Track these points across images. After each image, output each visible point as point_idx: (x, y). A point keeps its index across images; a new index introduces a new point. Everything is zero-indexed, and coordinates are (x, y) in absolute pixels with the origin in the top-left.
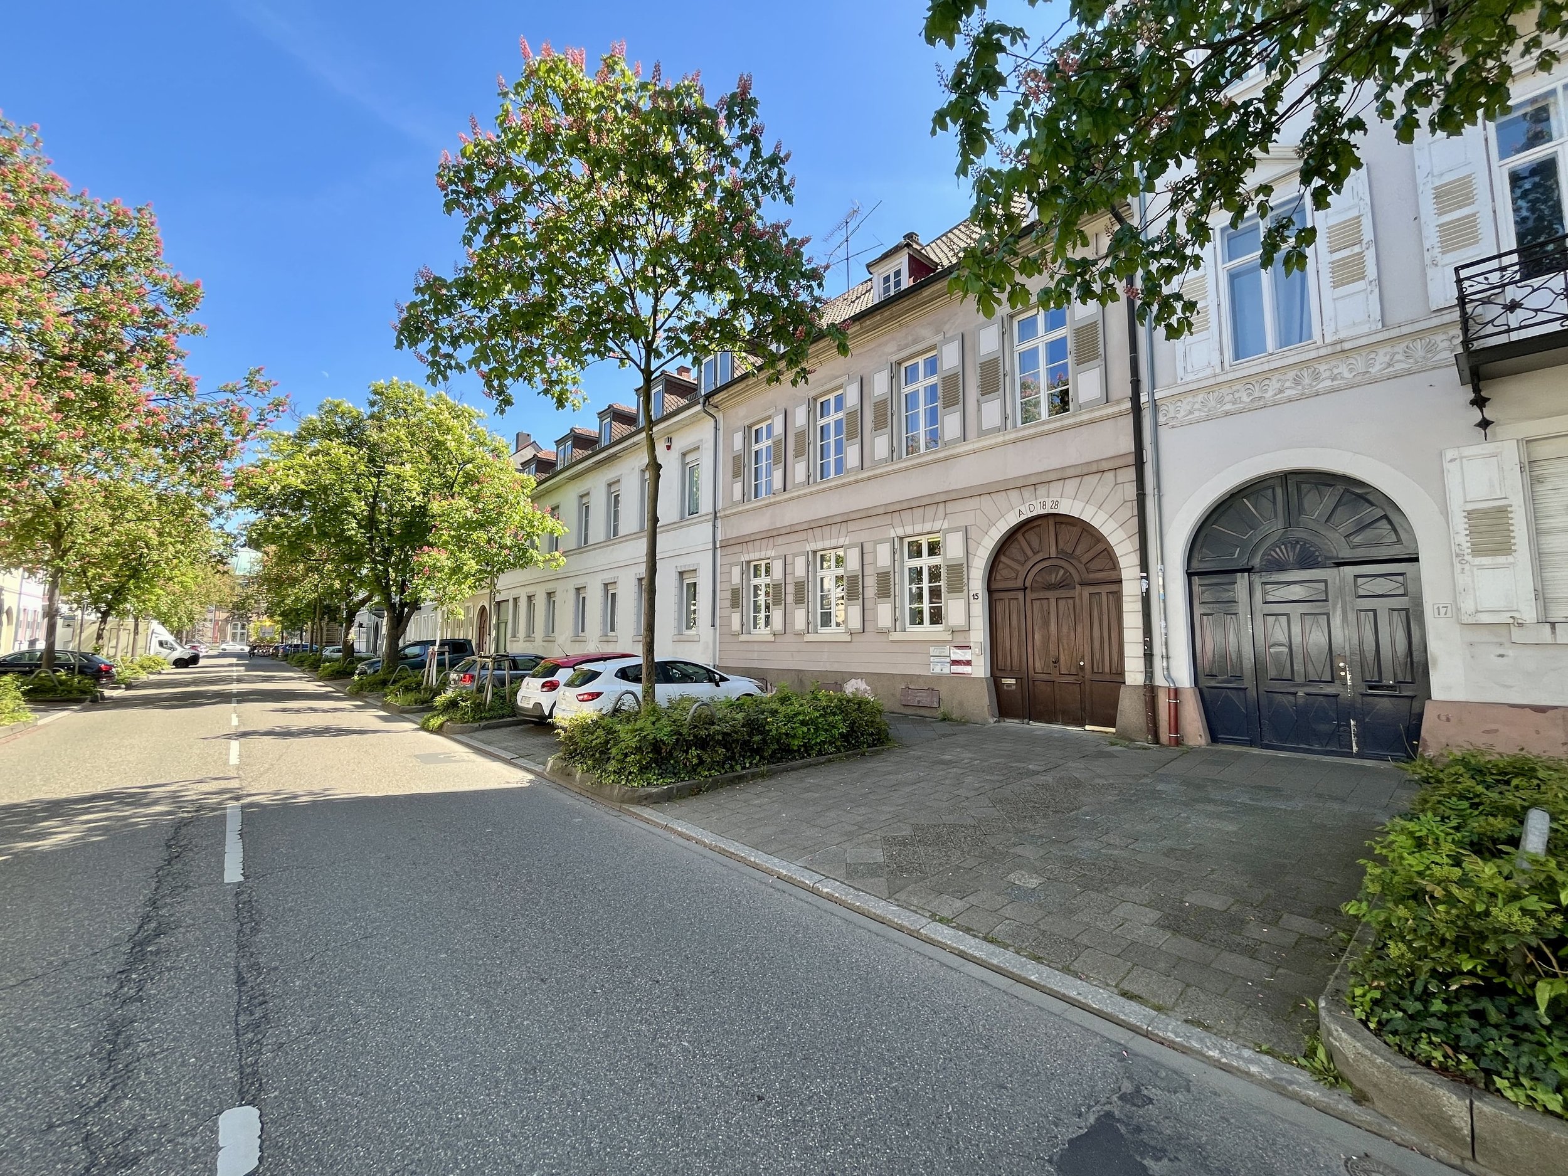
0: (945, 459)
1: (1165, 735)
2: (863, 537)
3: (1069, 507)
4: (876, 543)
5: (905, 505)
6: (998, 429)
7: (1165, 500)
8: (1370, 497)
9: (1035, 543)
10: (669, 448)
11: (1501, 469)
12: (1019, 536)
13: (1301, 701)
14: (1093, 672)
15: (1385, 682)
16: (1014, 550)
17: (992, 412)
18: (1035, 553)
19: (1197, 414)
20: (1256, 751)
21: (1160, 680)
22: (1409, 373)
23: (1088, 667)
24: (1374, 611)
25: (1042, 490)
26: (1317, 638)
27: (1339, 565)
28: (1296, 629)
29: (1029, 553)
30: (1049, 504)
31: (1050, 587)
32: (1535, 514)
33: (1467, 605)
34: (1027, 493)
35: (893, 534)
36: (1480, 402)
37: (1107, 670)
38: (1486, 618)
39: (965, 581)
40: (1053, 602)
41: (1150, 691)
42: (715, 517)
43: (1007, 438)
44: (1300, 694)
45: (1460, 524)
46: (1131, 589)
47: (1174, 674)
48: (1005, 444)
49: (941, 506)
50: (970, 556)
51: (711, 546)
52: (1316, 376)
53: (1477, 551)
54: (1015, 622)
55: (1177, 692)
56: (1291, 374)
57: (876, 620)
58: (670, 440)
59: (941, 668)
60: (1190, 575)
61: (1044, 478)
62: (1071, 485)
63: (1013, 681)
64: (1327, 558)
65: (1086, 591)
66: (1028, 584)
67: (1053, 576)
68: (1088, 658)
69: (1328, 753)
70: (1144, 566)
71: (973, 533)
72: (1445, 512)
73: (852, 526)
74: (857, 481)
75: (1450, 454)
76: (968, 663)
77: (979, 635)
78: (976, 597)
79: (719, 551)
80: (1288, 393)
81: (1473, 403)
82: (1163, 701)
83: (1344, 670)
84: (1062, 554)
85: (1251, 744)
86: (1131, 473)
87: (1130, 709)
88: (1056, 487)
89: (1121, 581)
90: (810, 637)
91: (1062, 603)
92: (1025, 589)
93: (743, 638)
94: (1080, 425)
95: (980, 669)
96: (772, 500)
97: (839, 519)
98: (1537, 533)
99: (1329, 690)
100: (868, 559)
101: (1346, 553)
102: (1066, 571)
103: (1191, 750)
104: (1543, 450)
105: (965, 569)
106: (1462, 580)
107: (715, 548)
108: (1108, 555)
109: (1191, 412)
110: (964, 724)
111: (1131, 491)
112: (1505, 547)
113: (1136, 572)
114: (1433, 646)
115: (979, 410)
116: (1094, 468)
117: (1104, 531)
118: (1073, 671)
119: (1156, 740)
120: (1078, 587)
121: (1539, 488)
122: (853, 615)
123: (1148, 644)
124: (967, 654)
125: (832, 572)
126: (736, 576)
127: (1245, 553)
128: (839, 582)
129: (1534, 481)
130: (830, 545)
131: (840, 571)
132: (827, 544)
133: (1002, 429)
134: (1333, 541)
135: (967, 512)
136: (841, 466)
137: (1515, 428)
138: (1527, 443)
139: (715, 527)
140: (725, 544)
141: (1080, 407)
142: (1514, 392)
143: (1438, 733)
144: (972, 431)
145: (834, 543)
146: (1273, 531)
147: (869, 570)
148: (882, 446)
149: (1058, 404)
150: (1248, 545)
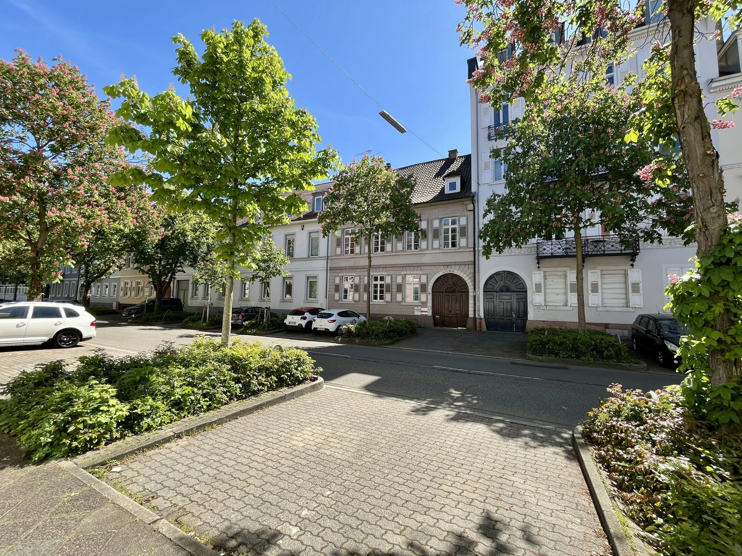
0: (421, 254)
1: (478, 329)
2: (391, 273)
3: (456, 272)
4: (397, 275)
5: (408, 265)
7: (480, 273)
8: (519, 278)
9: (447, 280)
10: (302, 229)
11: (541, 276)
12: (442, 278)
13: (505, 321)
14: (461, 314)
15: (520, 317)
16: (441, 282)
17: (436, 244)
18: (447, 283)
20: (496, 332)
21: (477, 316)
22: (527, 254)
23: (459, 313)
24: (519, 302)
25: (449, 267)
26: (509, 306)
27: (513, 292)
28: (505, 305)
29: (445, 283)
30: (451, 271)
31: (450, 292)
32: (545, 285)
33: (534, 302)
34: (445, 267)
35: (403, 273)
36: (538, 263)
37: (464, 314)
38: (537, 304)
39: (427, 289)
40: (450, 296)
41: (475, 318)
42: (328, 259)
43: (441, 251)
44: (505, 319)
45: (534, 286)
46: (471, 294)
47: (480, 315)
48: (440, 253)
49: (420, 267)
50: (428, 283)
51: (325, 269)
52: (511, 251)
53: (537, 292)
54: (439, 302)
55: (481, 319)
57: (396, 299)
58: (304, 226)
59: (417, 313)
60: (484, 292)
61: (450, 264)
62: (457, 267)
63: (439, 317)
64: (511, 290)
65: (459, 294)
67: (451, 289)
68: (459, 311)
69: (510, 331)
70: (475, 289)
71: (429, 276)
72: (532, 283)
73: (387, 269)
74: (390, 255)
75: (533, 272)
76: (426, 312)
77: (430, 304)
78: (429, 293)
79: (329, 271)
82: (478, 321)
83: (513, 314)
84: (454, 284)
85: (496, 330)
86: (472, 266)
87: (470, 323)
88: (453, 267)
89: (469, 292)
91: (453, 297)
92: (443, 292)
94: (460, 252)
95: (430, 314)
96: (355, 256)
97: (383, 266)
98: (545, 289)
99: (510, 318)
100: (394, 280)
101: (515, 290)
102: (454, 289)
103: (484, 332)
104: (547, 274)
105: (427, 286)
106: (534, 297)
107: (327, 270)
108: (465, 285)
110: (426, 328)
111: (472, 271)
112: (540, 291)
113: (473, 290)
114: (529, 309)
115: (433, 242)
116: (464, 263)
117: (465, 279)
118: (455, 314)
119: (476, 330)
120: (457, 293)
122: (388, 296)
123: (475, 308)
124: (426, 309)
125: (379, 282)
126: (337, 281)
127: (496, 288)
128: (382, 286)
129: (545, 279)
130: (379, 274)
131: (382, 282)
132: (378, 273)
133: (439, 249)
134: (512, 287)
135: (427, 270)
136: (383, 249)
137: (543, 269)
138: (545, 272)
139: (327, 262)
140: (332, 269)
141: (460, 248)
142: (543, 262)
143: (529, 327)
144: (430, 248)
145: (381, 273)
146: (501, 284)
147: (394, 283)
148: (400, 246)
149: (454, 245)
150: (496, 286)
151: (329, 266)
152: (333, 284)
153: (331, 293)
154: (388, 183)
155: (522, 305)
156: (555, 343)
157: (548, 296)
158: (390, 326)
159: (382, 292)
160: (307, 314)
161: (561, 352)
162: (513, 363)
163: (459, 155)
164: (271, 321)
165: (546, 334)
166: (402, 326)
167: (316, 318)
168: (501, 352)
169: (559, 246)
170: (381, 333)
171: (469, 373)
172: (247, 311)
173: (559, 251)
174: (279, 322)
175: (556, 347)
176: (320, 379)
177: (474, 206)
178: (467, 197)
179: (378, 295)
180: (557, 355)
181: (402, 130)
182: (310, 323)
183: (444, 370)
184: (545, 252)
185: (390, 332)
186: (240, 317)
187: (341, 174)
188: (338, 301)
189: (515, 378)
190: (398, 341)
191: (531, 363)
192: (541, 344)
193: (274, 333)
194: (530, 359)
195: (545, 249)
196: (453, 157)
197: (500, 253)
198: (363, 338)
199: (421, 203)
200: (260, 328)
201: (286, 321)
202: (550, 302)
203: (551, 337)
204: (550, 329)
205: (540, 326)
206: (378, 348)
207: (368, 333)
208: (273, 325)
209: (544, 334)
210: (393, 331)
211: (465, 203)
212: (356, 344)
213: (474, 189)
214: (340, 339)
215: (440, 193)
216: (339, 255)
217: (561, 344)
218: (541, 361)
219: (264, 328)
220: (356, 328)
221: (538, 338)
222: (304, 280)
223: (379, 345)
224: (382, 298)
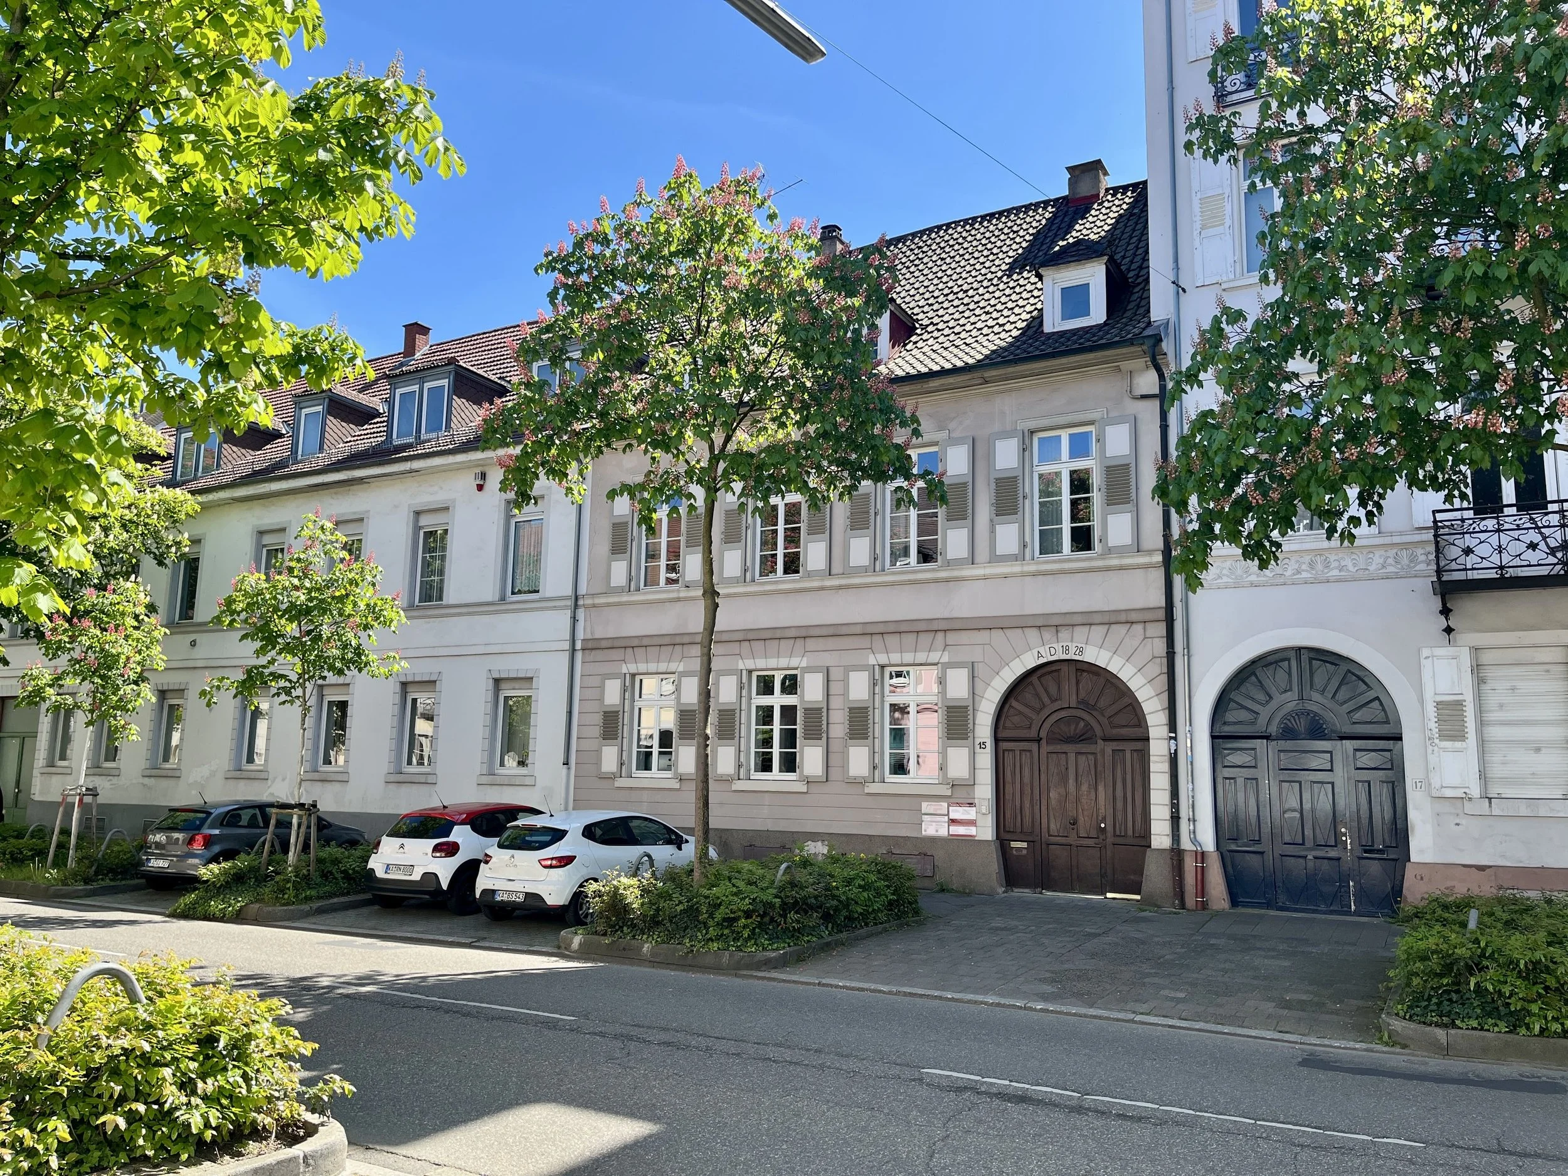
0: (947, 580)
1: (1191, 900)
2: (827, 659)
3: (1094, 655)
4: (848, 669)
5: (892, 628)
6: (1015, 558)
7: (1194, 660)
8: (1366, 679)
9: (1053, 690)
10: (480, 488)
11: (1459, 669)
12: (1034, 679)
13: (1311, 865)
14: (1115, 835)
15: (1376, 847)
16: (1028, 695)
17: (1008, 536)
18: (1053, 701)
19: (1225, 579)
20: (1272, 913)
21: (1186, 844)
22: (1397, 576)
23: (1110, 829)
24: (1369, 783)
25: (1064, 634)
26: (1324, 803)
27: (1342, 738)
28: (1306, 796)
29: (1046, 700)
30: (1073, 650)
31: (1069, 740)
32: (1480, 710)
33: (1436, 782)
34: (1047, 635)
35: (872, 660)
36: (1446, 612)
37: (1130, 832)
38: (1449, 793)
39: (971, 726)
40: (1072, 756)
41: (1176, 853)
42: (576, 606)
43: (1027, 568)
44: (1310, 857)
45: (1431, 711)
46: (1158, 748)
47: (1199, 837)
48: (1023, 575)
49: (940, 635)
50: (977, 698)
51: (567, 645)
52: (1327, 566)
53: (1443, 736)
54: (1027, 780)
55: (1202, 856)
56: (1307, 558)
57: (845, 766)
58: (483, 476)
59: (934, 828)
60: (1213, 737)
61: (1068, 620)
62: (1098, 632)
63: (1025, 845)
64: (1332, 731)
65: (1109, 747)
66: (1043, 734)
67: (1073, 727)
68: (1109, 820)
69: (1332, 912)
70: (1172, 726)
71: (980, 669)
72: (1422, 701)
73: (811, 644)
74: (822, 588)
75: (1425, 652)
76: (971, 823)
77: (985, 790)
78: (982, 745)
79: (579, 656)
80: (1304, 575)
81: (1441, 612)
82: (1190, 864)
83: (1345, 835)
84: (1083, 704)
85: (1268, 905)
86: (1161, 629)
87: (1156, 875)
88: (1080, 633)
89: (1148, 739)
90: (739, 785)
91: (1082, 759)
92: (1039, 740)
93: (621, 782)
94: (1108, 569)
95: (986, 831)
96: (682, 595)
97: (793, 633)
98: (1481, 723)
99: (1333, 853)
100: (835, 688)
101: (1348, 729)
102: (1087, 724)
103: (1218, 914)
105: (970, 712)
106: (1433, 759)
107: (573, 650)
108: (1134, 708)
109: (1220, 577)
110: (969, 894)
111: (1160, 647)
112: (1459, 735)
113: (1164, 731)
114: (1413, 815)
115: (993, 531)
116: (1123, 618)
117: (1133, 685)
118: (1093, 834)
119: (1183, 906)
120: (1100, 742)
121: (1483, 687)
122: (811, 757)
123: (1175, 806)
124: (970, 813)
125: (778, 700)
126: (612, 694)
127: (1262, 721)
128: (789, 713)
129: (1480, 681)
130: (777, 664)
131: (790, 700)
132: (772, 663)
133: (1019, 557)
134: (1336, 717)
135: (973, 646)
136: (792, 565)
137: (1467, 638)
138: (1476, 650)
139: (574, 620)
140: (593, 646)
141: (1109, 551)
142: (1468, 607)
143: (1415, 891)
144: (982, 553)
145: (783, 662)
146: (1287, 701)
147: (835, 703)
148: (860, 550)
149: (1082, 539)
150: (1265, 713)
151: (580, 635)
152: (593, 706)
153: (587, 745)
154: (775, 277)
155: (1382, 795)
156: (1512, 964)
157: (1495, 758)
158: (793, 884)
159: (789, 739)
160: (461, 834)
161: (1534, 1008)
162: (1312, 1062)
163: (1109, 182)
164: (320, 861)
165: (1472, 925)
166: (849, 882)
167: (494, 851)
168: (1269, 1007)
169: (1534, 536)
170: (748, 914)
171: (1079, 1109)
172: (231, 818)
173: (1532, 556)
174: (351, 864)
175: (1516, 989)
176: (332, 1133)
177: (1161, 377)
178: (1131, 342)
179: (776, 750)
180: (1517, 1021)
181: (805, 49)
182: (469, 871)
183: (960, 1089)
184: (1471, 561)
185: (786, 908)
186: (198, 847)
187: (579, 245)
188: (612, 777)
189: (1289, 1141)
190: (826, 948)
191: (1397, 1059)
192: (1447, 969)
193: (320, 911)
194: (1394, 1041)
195: (1468, 551)
196: (1084, 190)
197: (1263, 565)
198: (671, 936)
199: (943, 372)
200: (267, 890)
201: (377, 864)
202: (1507, 781)
203: (1494, 938)
204: (1500, 900)
205: (1461, 890)
206: (724, 980)
207: (692, 912)
208: (325, 875)
209: (1464, 925)
210: (802, 906)
211: (1126, 365)
212: (641, 961)
213: (1160, 308)
214: (577, 941)
215: (1024, 331)
216: (619, 590)
217: (1534, 972)
218: (1446, 1051)
219: (283, 891)
220: (645, 891)
221: (1432, 942)
222: (482, 691)
223: (736, 969)
224: (790, 764)
